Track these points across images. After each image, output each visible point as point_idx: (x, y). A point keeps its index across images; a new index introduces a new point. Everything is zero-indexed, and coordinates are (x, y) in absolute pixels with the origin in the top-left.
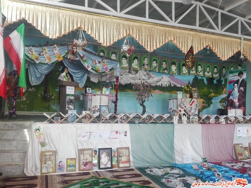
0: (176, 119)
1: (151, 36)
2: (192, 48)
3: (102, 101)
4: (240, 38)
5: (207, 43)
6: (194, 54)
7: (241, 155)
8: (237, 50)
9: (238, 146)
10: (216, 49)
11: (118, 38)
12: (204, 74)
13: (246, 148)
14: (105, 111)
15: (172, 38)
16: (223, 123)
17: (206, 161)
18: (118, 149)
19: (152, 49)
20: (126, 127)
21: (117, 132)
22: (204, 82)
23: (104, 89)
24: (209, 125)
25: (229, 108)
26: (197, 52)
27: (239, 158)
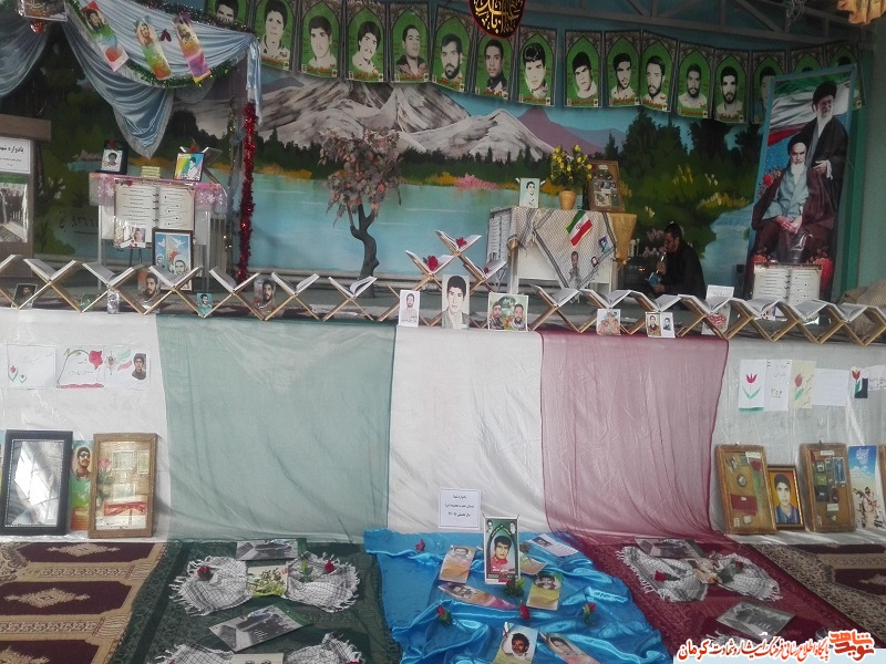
0: (410, 302)
12: (673, 103)
13: (783, 473)
17: (508, 540)
22: (679, 144)
25: (760, 258)
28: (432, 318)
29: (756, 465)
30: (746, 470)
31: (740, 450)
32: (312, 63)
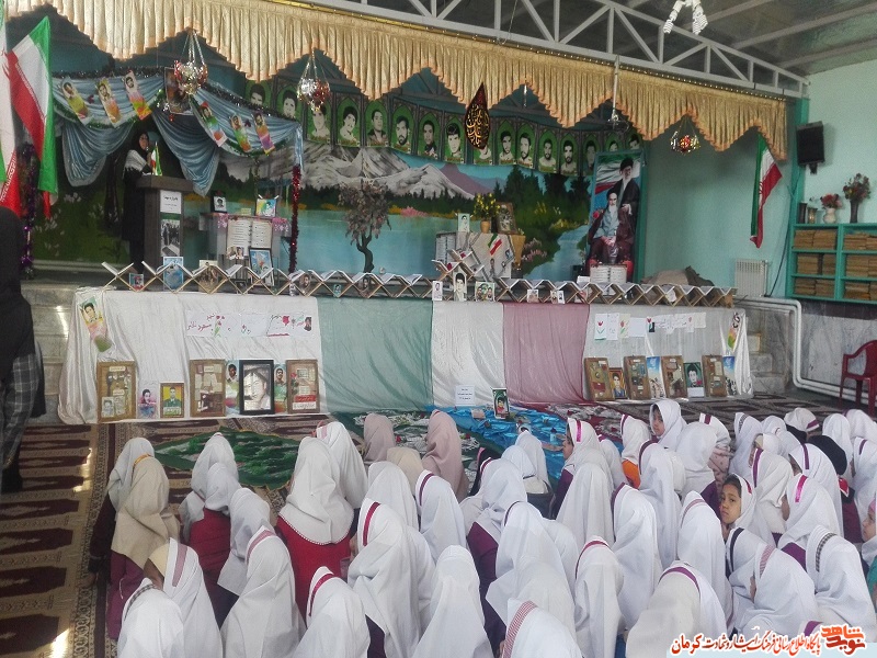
0: (437, 287)
1: (375, 54)
2: (482, 89)
3: (254, 235)
4: (612, 64)
5: (523, 77)
6: (489, 107)
7: (602, 387)
8: (602, 97)
9: (594, 364)
10: (547, 94)
11: (289, 59)
12: (536, 163)
13: (616, 372)
14: (262, 263)
15: (431, 60)
16: (560, 301)
17: (504, 399)
18: (289, 364)
19: (377, 91)
20: (309, 305)
21: (286, 319)
22: (537, 187)
23: (261, 201)
24: (525, 305)
25: (593, 261)
26: (495, 102)
27: (596, 395)
28: (449, 296)
29: (604, 367)
30: (599, 370)
31: (596, 360)
32: (314, 133)
